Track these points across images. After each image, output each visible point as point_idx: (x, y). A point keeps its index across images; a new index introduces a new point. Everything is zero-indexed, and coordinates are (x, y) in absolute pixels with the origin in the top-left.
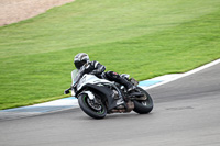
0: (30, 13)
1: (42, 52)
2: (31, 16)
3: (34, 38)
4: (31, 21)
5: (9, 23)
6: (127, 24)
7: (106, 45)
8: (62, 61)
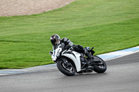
0: (60, 5)
1: (68, 29)
2: (61, 7)
3: (62, 20)
4: (61, 9)
5: (46, 11)
6: (121, 12)
7: (108, 25)
8: (80, 35)
